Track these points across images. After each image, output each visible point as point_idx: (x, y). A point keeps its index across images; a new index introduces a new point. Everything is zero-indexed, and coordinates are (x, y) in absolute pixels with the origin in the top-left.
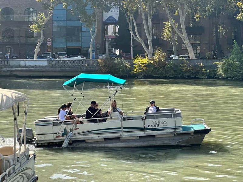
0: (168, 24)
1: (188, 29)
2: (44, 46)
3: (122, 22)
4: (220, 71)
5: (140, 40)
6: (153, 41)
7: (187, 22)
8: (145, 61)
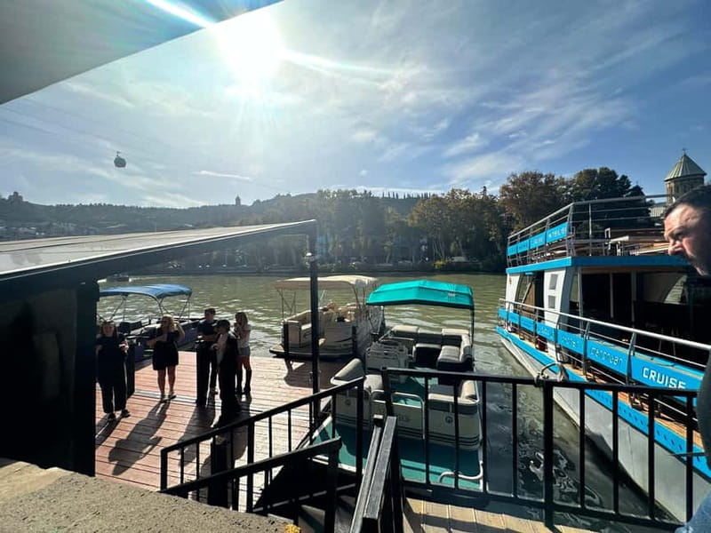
0: (453, 244)
1: (463, 247)
2: (391, 257)
3: (429, 244)
4: (481, 267)
5: (437, 252)
6: (445, 253)
7: (463, 242)
8: (441, 263)
